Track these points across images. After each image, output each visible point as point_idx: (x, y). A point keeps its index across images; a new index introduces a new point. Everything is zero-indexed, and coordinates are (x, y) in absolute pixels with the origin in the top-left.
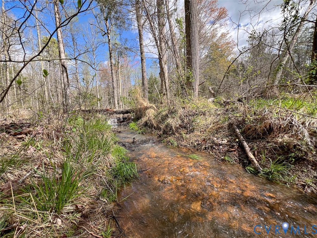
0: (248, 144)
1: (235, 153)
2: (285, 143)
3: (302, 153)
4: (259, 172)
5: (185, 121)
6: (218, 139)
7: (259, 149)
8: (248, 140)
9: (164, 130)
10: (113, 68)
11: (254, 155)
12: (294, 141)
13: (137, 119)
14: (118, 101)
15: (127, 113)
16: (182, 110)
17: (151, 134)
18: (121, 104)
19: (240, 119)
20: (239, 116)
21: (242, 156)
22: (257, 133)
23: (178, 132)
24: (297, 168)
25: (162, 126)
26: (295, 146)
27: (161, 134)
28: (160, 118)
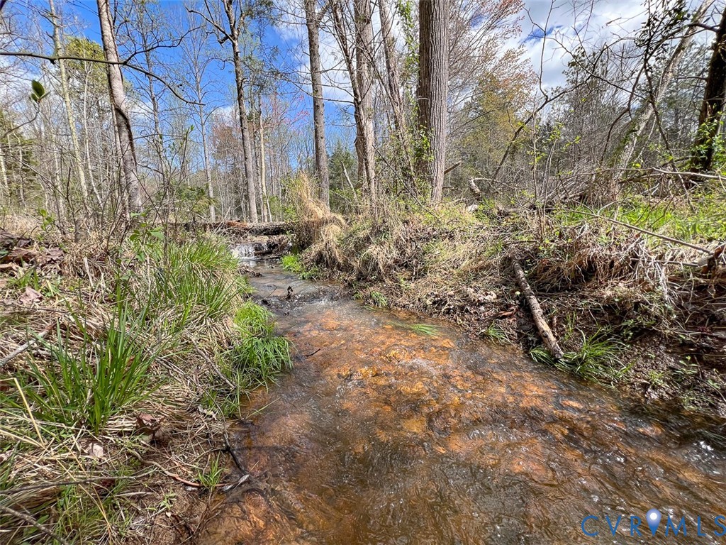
0: (539, 302)
1: (511, 321)
2: (618, 298)
3: (649, 318)
4: (556, 361)
5: (408, 251)
6: (476, 291)
7: (562, 313)
8: (541, 293)
9: (360, 273)
10: (246, 124)
11: (550, 324)
12: (637, 294)
13: (301, 246)
14: (258, 205)
15: (278, 234)
16: (402, 226)
17: (330, 279)
18: (266, 214)
19: (528, 248)
20: (527, 240)
21: (526, 327)
22: (562, 277)
23: (390, 275)
24: (637, 350)
25: (356, 264)
26: (637, 305)
27: (352, 280)
28: (352, 246)
